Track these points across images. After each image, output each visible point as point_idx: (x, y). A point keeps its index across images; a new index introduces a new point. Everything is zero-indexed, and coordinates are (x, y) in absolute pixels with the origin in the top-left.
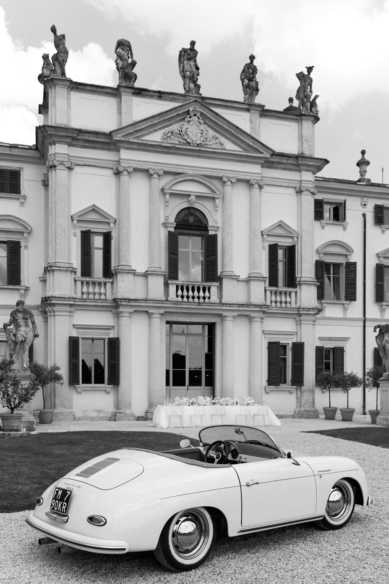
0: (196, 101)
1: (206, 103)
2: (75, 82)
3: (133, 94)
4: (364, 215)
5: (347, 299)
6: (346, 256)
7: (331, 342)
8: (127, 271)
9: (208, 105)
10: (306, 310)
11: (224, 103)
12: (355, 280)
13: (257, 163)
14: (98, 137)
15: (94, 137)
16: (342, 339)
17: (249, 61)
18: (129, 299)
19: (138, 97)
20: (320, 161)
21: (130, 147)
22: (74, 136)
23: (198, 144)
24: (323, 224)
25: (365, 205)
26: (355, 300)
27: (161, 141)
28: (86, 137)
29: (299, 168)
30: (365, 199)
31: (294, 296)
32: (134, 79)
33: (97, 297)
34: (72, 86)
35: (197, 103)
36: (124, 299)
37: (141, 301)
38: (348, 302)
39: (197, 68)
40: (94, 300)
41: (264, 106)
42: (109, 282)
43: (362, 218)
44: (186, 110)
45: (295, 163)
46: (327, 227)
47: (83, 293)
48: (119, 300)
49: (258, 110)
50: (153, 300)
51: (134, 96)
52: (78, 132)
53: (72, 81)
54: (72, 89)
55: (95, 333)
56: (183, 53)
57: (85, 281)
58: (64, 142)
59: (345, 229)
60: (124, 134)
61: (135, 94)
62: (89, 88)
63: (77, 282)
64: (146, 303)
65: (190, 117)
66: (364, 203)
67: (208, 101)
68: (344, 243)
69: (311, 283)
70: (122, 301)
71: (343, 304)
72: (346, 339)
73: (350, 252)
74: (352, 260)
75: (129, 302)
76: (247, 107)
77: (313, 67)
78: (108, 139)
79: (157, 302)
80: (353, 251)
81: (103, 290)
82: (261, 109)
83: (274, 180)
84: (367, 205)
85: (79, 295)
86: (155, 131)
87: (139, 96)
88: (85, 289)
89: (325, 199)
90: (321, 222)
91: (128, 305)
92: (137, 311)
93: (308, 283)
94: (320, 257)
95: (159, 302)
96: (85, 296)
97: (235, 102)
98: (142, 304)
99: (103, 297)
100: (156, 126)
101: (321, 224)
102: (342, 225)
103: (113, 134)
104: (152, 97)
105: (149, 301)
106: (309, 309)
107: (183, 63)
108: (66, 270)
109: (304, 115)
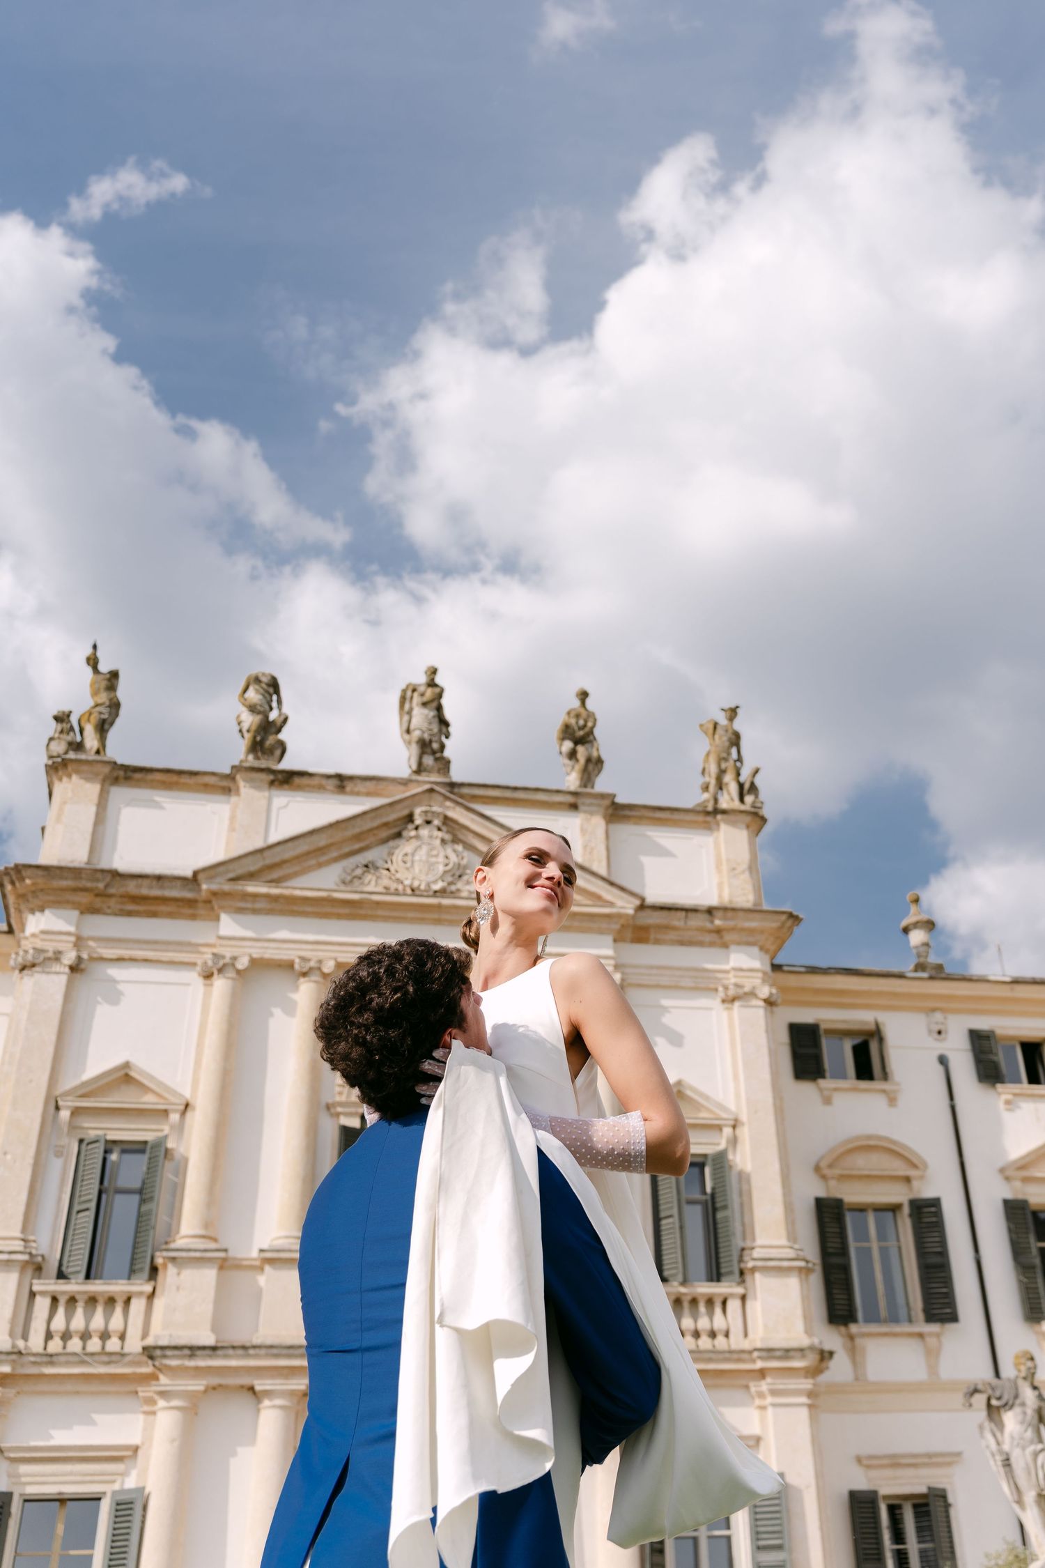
0: (431, 790)
1: (462, 796)
2: (122, 766)
3: (272, 783)
4: (943, 1060)
5: (930, 1317)
6: (908, 1180)
7: (900, 1472)
8: (198, 1254)
9: (469, 801)
10: (778, 1354)
11: (508, 794)
12: (943, 1253)
13: (601, 932)
14: (162, 887)
15: (150, 887)
16: (934, 1460)
17: (576, 703)
18: (191, 1348)
19: (285, 790)
20: (776, 917)
21: (249, 905)
22: (97, 888)
23: (436, 892)
24: (826, 1093)
25: (939, 1033)
26: (953, 1318)
27: (335, 888)
28: (131, 888)
29: (721, 937)
30: (938, 1016)
31: (739, 1311)
32: (278, 752)
33: (94, 1345)
34: (115, 774)
35: (435, 796)
36: (176, 1348)
37: (231, 1352)
38: (934, 1328)
39: (444, 723)
40: (84, 1357)
41: (614, 796)
42: (140, 1294)
43: (940, 1069)
44: (406, 812)
45: (708, 925)
46: (840, 1100)
47: (49, 1336)
48: (158, 1352)
49: (599, 805)
50: (271, 1347)
51: (272, 787)
52: (108, 878)
53: (115, 763)
54: (116, 781)
55: (71, 1474)
56: (409, 693)
57: (64, 1293)
58: (68, 902)
59: (892, 1101)
60: (231, 875)
61: (276, 783)
62: (158, 776)
63: (38, 1298)
64: (248, 1356)
65: (417, 828)
66: (937, 1028)
67: (465, 791)
68: (894, 1142)
69: (785, 1264)
70: (169, 1353)
71: (921, 1336)
72: (948, 1459)
73: (915, 1166)
74: (928, 1193)
75: (192, 1356)
76: (570, 799)
77: (737, 707)
78: (190, 890)
79: (285, 1351)
80: (925, 1165)
81: (116, 1322)
82: (607, 802)
83: (654, 971)
84: (946, 1032)
85: (36, 1341)
86: (320, 865)
87: (286, 786)
88: (59, 1323)
89: (823, 1021)
90: (818, 1084)
91: (186, 1369)
92: (220, 1386)
93: (776, 1269)
94: (828, 1188)
95: (291, 1351)
96: (55, 1345)
97: (537, 790)
98: (234, 1363)
99: (113, 1345)
100: (324, 854)
101: (821, 1090)
102: (884, 1091)
103: (201, 877)
104: (321, 788)
105: (257, 1351)
106: (787, 1350)
107: (410, 713)
108: (8, 1261)
109: (724, 812)
